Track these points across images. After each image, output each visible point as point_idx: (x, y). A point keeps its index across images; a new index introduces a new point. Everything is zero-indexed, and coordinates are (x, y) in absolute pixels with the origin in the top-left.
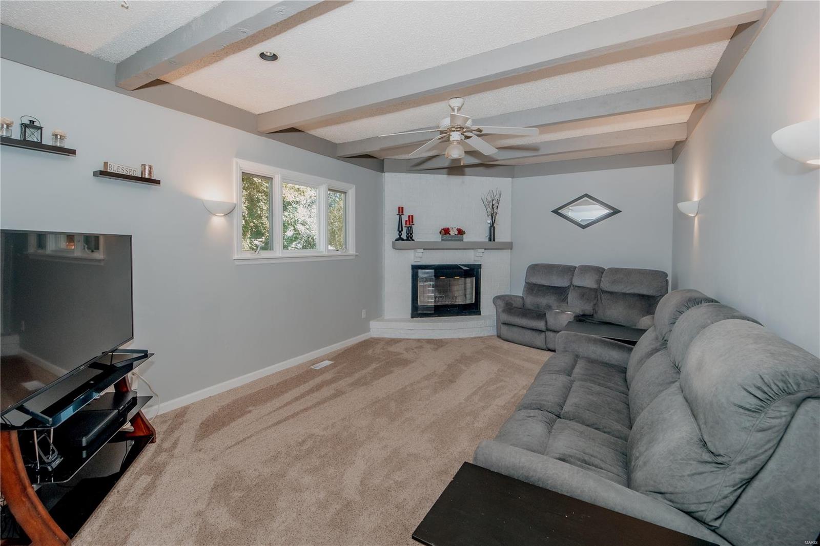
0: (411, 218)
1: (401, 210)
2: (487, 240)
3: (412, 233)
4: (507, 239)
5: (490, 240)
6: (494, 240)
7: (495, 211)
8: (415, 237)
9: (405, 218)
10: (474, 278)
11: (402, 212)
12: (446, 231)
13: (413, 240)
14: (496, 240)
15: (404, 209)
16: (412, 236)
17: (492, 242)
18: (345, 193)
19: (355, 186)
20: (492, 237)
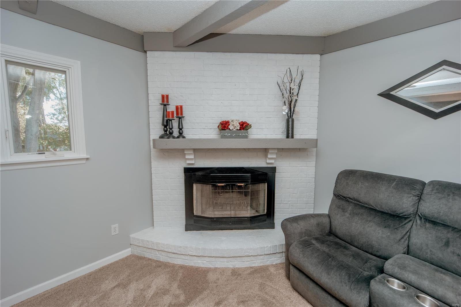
0: (179, 109)
1: (165, 100)
2: (283, 136)
3: (182, 128)
4: (312, 135)
5: (288, 137)
6: (292, 137)
7: (295, 98)
8: (185, 133)
9: (171, 108)
10: (266, 184)
11: (168, 101)
12: (224, 126)
13: (184, 137)
14: (295, 137)
15: (169, 96)
16: (182, 131)
17: (290, 139)
18: (64, 72)
19: (79, 62)
20: (290, 133)
